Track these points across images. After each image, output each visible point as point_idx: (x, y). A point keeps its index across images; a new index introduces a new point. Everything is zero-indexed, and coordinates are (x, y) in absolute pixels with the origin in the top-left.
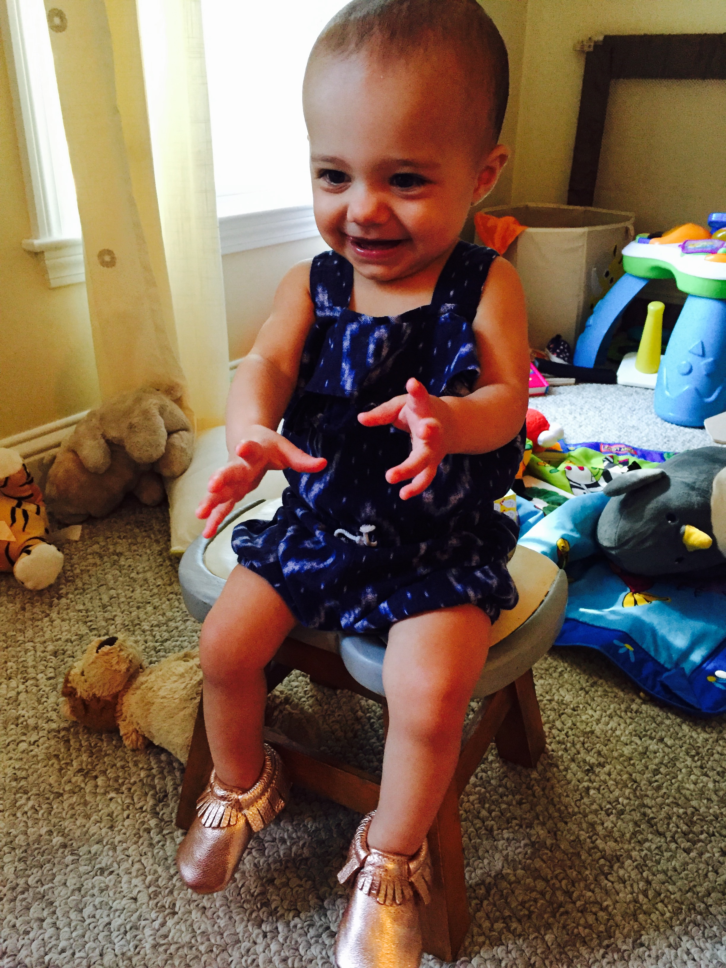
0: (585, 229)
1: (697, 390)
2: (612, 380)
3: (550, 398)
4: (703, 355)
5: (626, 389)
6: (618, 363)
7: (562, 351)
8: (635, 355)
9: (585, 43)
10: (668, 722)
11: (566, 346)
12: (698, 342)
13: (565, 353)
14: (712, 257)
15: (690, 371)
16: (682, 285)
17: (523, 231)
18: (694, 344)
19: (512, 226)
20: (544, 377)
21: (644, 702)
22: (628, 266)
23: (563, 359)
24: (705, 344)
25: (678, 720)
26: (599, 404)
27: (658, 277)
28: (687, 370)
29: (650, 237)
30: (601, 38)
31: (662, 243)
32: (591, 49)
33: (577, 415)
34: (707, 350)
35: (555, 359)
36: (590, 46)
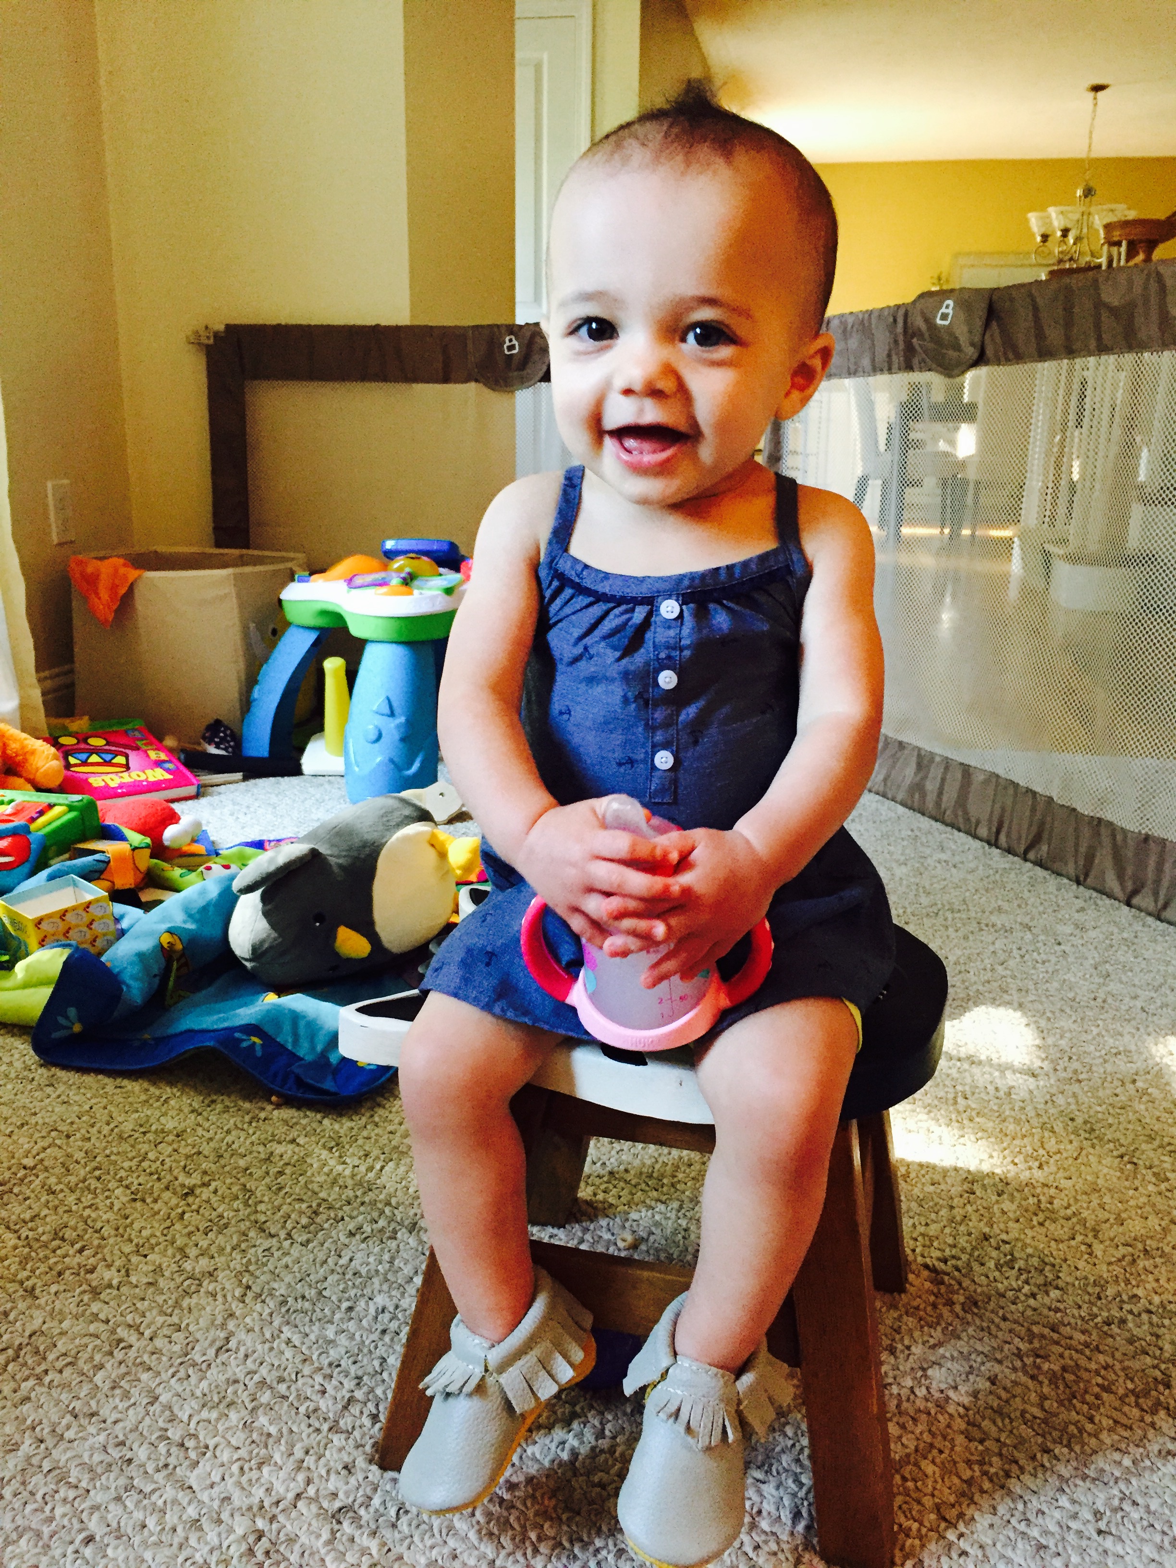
0: (230, 571)
1: (391, 761)
2: (296, 770)
3: (203, 801)
4: (392, 714)
5: (314, 780)
6: (302, 750)
7: (223, 740)
8: (323, 737)
9: (201, 333)
10: (304, 1122)
11: (228, 732)
12: (382, 698)
13: (228, 742)
14: (384, 589)
15: (379, 737)
16: (356, 631)
17: (140, 576)
18: (378, 703)
19: (122, 570)
20: (195, 776)
21: (278, 1106)
22: (292, 614)
23: (226, 749)
24: (392, 699)
25: (319, 1116)
26: (274, 799)
27: (331, 625)
28: (373, 737)
29: (311, 574)
30: (222, 328)
31: (327, 580)
32: (211, 341)
33: (241, 816)
34: (395, 704)
35: (212, 750)
36: (208, 338)
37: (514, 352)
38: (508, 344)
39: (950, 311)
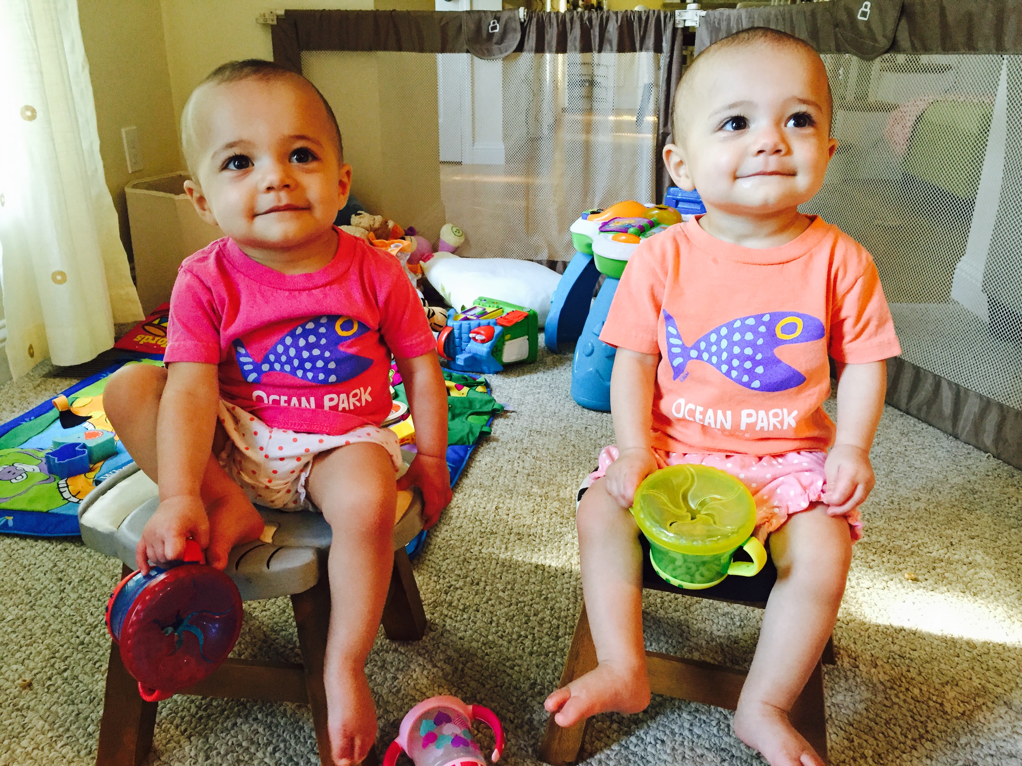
1: (597, 371)
9: (267, 17)
15: (592, 353)
28: (589, 351)
30: (282, 12)
32: (275, 23)
36: (273, 21)
37: (497, 31)
38: (492, 25)
39: (868, 10)
